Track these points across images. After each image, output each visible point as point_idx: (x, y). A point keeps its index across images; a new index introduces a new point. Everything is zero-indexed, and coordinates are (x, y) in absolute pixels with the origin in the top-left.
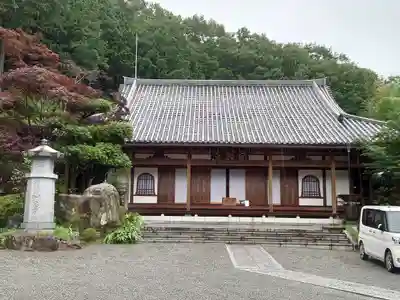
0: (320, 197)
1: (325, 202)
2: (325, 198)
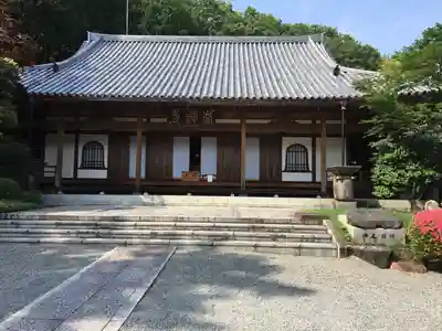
0: (308, 171)
1: (314, 177)
2: (314, 172)
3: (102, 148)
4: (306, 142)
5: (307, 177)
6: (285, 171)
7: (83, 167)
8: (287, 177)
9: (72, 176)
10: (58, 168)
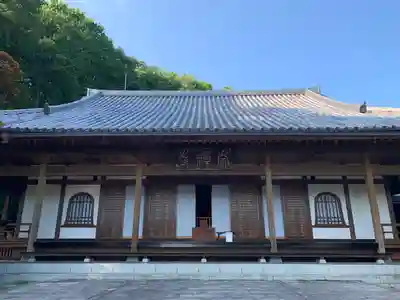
0: (343, 225)
1: (353, 233)
2: (352, 227)
3: (92, 202)
4: (338, 189)
5: (343, 234)
6: (317, 226)
7: (66, 225)
8: (319, 234)
9: (52, 236)
10: (35, 226)
